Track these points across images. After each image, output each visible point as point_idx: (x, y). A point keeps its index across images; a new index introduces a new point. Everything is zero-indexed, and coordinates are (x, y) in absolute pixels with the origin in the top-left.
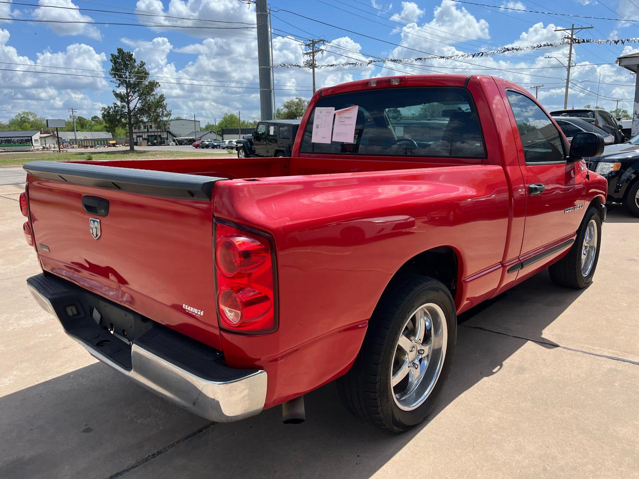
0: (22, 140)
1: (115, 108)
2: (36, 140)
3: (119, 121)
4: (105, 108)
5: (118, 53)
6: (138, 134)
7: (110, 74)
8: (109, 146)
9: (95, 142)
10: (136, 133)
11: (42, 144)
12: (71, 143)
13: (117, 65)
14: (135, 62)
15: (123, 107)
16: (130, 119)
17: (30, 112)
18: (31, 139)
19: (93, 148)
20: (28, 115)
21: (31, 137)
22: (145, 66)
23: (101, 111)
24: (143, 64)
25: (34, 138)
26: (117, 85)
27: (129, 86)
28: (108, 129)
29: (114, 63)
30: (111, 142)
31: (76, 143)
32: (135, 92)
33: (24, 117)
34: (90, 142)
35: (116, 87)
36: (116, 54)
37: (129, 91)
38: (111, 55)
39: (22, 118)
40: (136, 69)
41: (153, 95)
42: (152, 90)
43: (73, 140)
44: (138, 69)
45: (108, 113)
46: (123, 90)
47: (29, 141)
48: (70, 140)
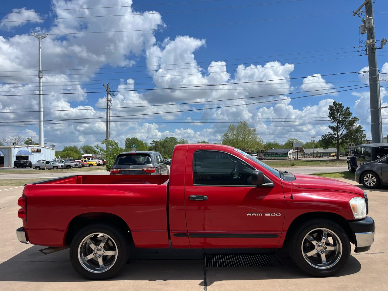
0: (283, 154)
1: (329, 135)
2: (290, 154)
3: (332, 143)
4: (323, 136)
5: (333, 104)
6: (351, 149)
7: (328, 116)
8: (330, 156)
9: (322, 154)
10: (350, 148)
11: (293, 156)
12: (309, 155)
13: (332, 111)
14: (343, 108)
15: (335, 134)
16: (338, 141)
17: (294, 139)
18: (288, 153)
19: (320, 158)
20: (293, 140)
21: (288, 152)
22: (349, 110)
23: (321, 137)
24: (348, 108)
25: (289, 152)
26: (332, 122)
27: (339, 122)
28: (324, 147)
29: (330, 111)
30: (332, 154)
31: (312, 155)
32: (343, 125)
33: (291, 141)
34: (320, 154)
35: (331, 123)
36: (332, 105)
37: (338, 124)
38: (329, 106)
39: (290, 142)
40: (344, 112)
41: (354, 126)
42: (354, 123)
43: (312, 153)
44: (345, 111)
45: (325, 138)
46: (335, 125)
47: (286, 154)
48: (311, 153)
